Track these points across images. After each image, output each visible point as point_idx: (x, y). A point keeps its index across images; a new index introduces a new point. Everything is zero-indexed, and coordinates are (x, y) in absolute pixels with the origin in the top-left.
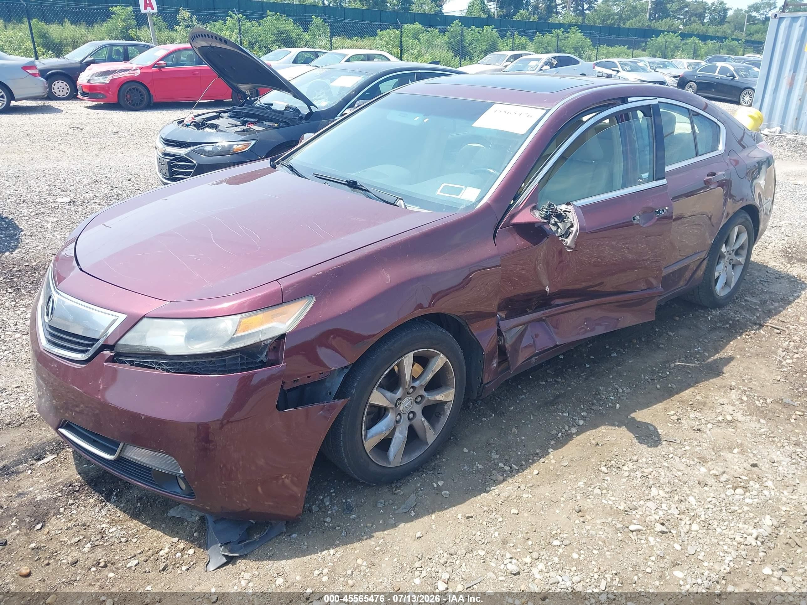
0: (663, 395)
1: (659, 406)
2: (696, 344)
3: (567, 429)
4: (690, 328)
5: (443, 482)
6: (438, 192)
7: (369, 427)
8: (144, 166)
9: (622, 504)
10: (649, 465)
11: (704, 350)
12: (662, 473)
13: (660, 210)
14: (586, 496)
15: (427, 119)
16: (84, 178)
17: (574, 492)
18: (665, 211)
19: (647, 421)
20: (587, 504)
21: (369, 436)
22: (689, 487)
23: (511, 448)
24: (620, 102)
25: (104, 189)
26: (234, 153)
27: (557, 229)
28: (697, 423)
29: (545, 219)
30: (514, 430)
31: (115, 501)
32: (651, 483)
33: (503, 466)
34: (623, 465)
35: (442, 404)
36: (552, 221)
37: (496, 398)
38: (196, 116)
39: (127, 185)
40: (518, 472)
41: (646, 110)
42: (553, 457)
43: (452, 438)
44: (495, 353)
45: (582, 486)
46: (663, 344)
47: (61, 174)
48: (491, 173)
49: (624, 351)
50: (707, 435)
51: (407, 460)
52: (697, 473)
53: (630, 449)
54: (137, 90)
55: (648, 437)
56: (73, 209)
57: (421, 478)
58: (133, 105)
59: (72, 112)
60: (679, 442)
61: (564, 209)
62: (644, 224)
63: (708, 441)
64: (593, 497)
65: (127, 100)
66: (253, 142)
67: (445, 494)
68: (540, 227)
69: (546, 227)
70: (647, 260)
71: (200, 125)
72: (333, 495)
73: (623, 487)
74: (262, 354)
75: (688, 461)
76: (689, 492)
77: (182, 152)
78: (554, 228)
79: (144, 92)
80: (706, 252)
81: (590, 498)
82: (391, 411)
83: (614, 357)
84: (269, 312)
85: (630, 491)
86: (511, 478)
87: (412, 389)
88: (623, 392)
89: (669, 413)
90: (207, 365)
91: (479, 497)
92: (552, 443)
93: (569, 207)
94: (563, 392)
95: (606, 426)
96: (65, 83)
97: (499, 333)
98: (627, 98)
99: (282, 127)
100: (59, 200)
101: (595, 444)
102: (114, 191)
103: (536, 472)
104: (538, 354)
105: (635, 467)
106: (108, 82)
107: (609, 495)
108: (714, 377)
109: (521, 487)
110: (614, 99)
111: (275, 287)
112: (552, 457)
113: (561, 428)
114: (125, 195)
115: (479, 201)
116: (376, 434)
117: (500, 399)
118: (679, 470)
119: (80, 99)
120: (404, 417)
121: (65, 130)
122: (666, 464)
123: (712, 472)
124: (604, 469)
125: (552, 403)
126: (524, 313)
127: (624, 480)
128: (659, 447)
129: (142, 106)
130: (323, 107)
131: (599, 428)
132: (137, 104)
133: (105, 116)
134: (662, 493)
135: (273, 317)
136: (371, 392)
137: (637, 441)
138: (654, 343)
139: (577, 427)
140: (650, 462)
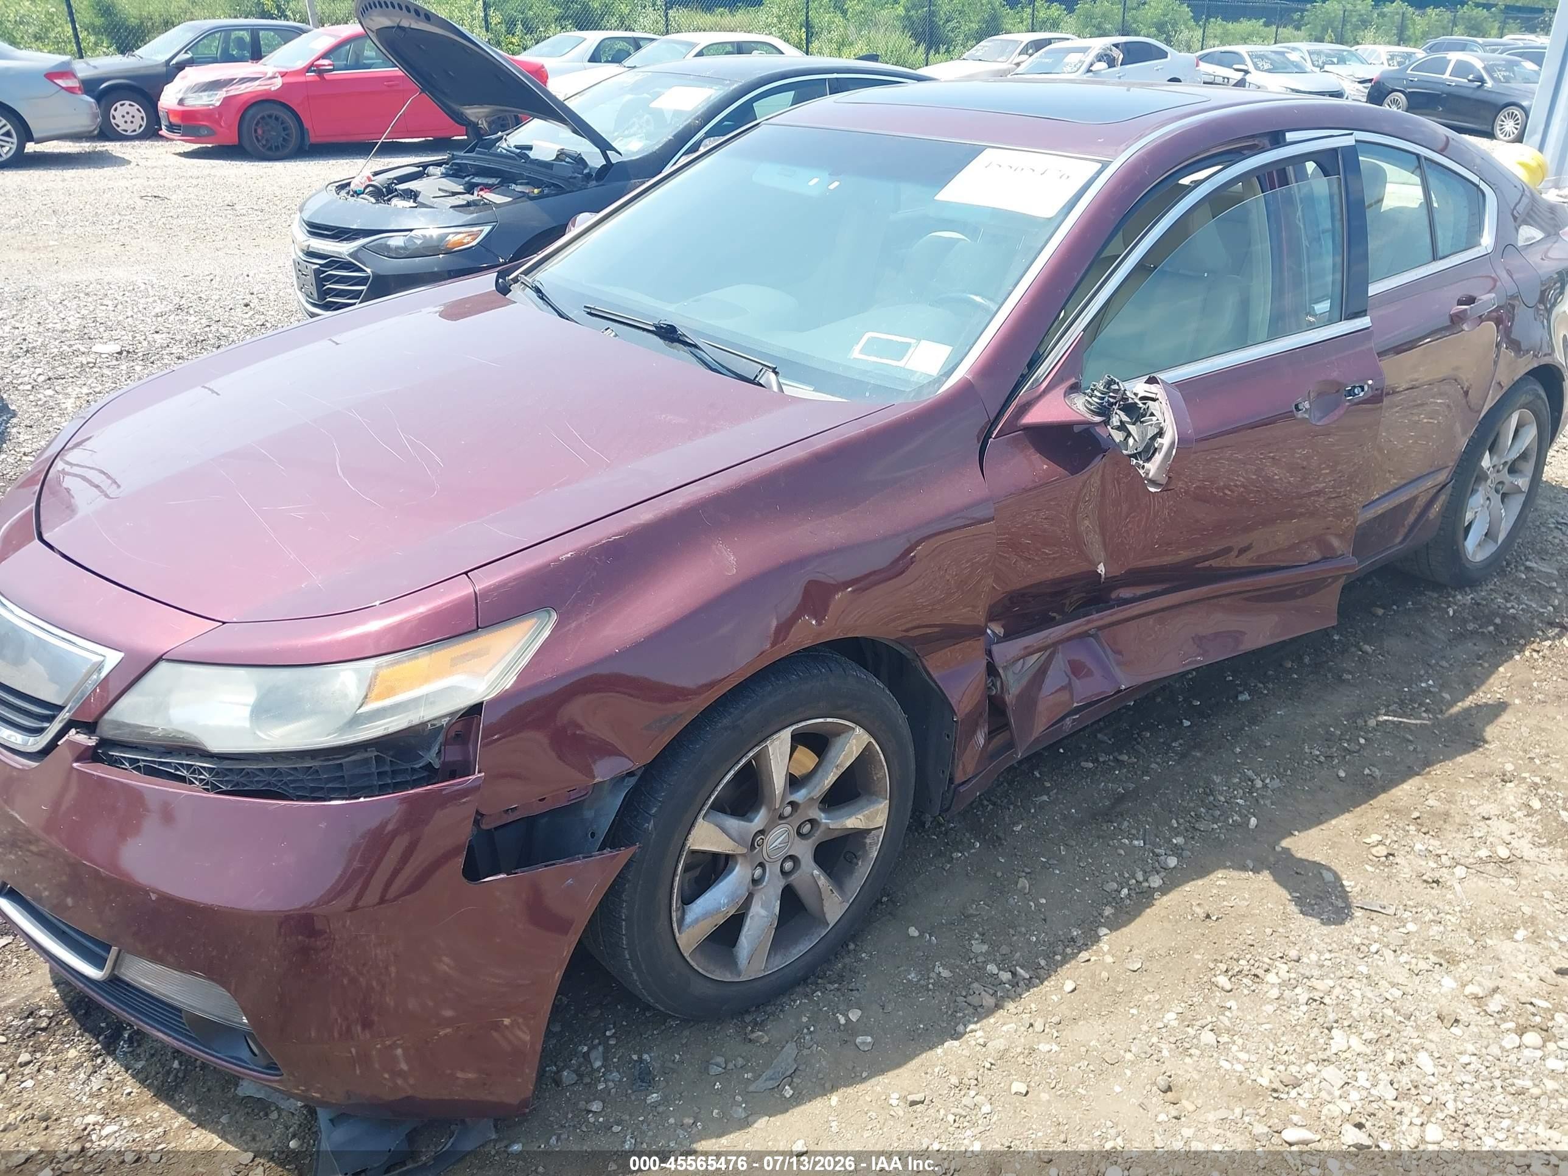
0: (1353, 794)
1: (1344, 822)
2: (1422, 672)
3: (1141, 879)
4: (1407, 635)
5: (859, 1012)
6: (856, 353)
7: (688, 899)
8: (280, 276)
9: (1266, 1070)
10: (1325, 969)
11: (1442, 687)
12: (1354, 992)
13: (1355, 387)
14: (1182, 1048)
15: (836, 184)
16: (155, 301)
17: (1155, 1040)
18: (1366, 388)
19: (1317, 859)
20: (1185, 1069)
21: (689, 918)
22: (1417, 1028)
23: (1014, 927)
24: (1266, 142)
25: (194, 325)
26: (449, 252)
27: (1126, 439)
28: (1433, 865)
29: (1099, 414)
30: (1023, 883)
31: (125, 1053)
32: (1332, 1017)
33: (996, 971)
34: (1267, 971)
35: (859, 835)
36: (1115, 421)
37: (986, 803)
38: (376, 174)
39: (240, 314)
40: (1029, 984)
41: (1328, 161)
42: (1109, 943)
43: (885, 899)
44: (981, 715)
45: (1175, 1023)
46: (1350, 673)
47: (109, 292)
48: (978, 306)
49: (1265, 687)
50: (1455, 893)
51: (780, 962)
52: (1435, 991)
53: (1281, 930)
54: (277, 119)
55: (1322, 899)
56: (124, 367)
57: (811, 1000)
58: (270, 149)
59: (149, 163)
60: (1391, 911)
61: (1141, 394)
62: (1320, 419)
63: (1458, 909)
64: (1198, 1052)
65: (257, 138)
66: (487, 229)
67: (863, 1043)
68: (1087, 430)
69: (1100, 430)
70: (1319, 493)
71: (383, 194)
72: (612, 1042)
73: (1267, 1026)
74: (429, 749)
75: (1414, 961)
76: (1417, 1041)
77: (343, 249)
78: (1118, 436)
79: (291, 123)
80: (1448, 470)
81: (1190, 1055)
82: (740, 860)
83: (1246, 701)
84: (443, 652)
85: (1284, 1039)
86: (1013, 1000)
87: (789, 809)
88: (1265, 786)
89: (1368, 840)
90: (301, 777)
91: (939, 1050)
92: (1106, 913)
93: (1153, 388)
94: (1132, 786)
95: (1226, 871)
96: (137, 106)
97: (992, 670)
98: (1282, 133)
99: (547, 196)
100: (98, 348)
101: (1202, 916)
102: (213, 328)
103: (1069, 985)
104: (1077, 710)
105: (1293, 975)
106: (218, 104)
107: (1235, 1048)
108: (1466, 751)
109: (1036, 1025)
110: (1253, 137)
111: (462, 590)
112: (1106, 948)
113: (1127, 875)
114: (233, 336)
115: (948, 374)
116: (706, 915)
117: (994, 804)
118: (1394, 985)
119: (167, 139)
120: (773, 870)
121: (131, 202)
122: (1363, 969)
123: (1469, 989)
124: (1223, 981)
125: (1108, 815)
126: (1049, 622)
127: (1269, 1009)
128: (1348, 924)
129: (287, 151)
130: (634, 153)
131: (1212, 876)
132: (277, 148)
133: (213, 171)
134: (1356, 1044)
135: (455, 662)
136: (692, 825)
137: (1296, 909)
138: (1330, 670)
139: (1163, 874)
140: (1326, 963)
